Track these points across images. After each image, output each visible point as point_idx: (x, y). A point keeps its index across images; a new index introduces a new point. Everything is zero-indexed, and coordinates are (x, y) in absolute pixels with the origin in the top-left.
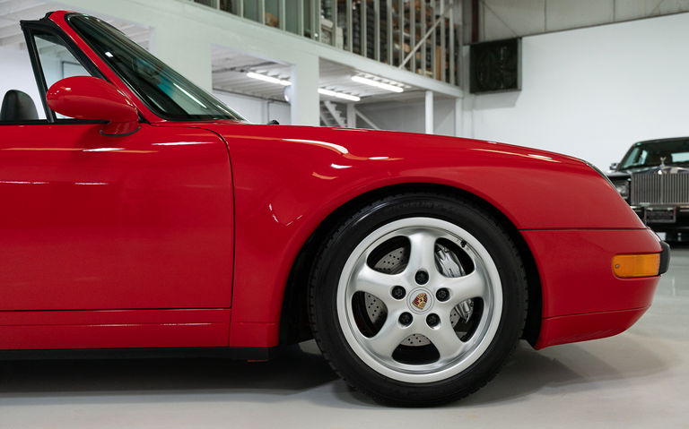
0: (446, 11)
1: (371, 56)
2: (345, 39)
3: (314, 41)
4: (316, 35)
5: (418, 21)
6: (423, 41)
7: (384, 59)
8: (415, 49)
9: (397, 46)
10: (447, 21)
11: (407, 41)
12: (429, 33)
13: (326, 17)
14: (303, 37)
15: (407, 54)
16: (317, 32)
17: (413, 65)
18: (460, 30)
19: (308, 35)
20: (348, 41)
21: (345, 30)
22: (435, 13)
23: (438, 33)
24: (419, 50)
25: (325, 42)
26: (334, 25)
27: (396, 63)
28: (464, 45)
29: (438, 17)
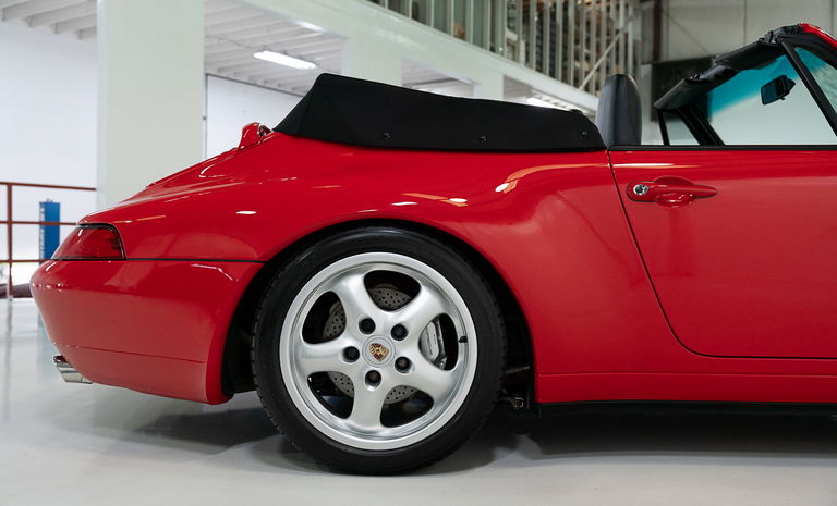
0: (626, 23)
1: (552, 75)
2: (527, 53)
3: (499, 56)
4: (501, 49)
5: (598, 35)
6: (603, 59)
7: (565, 80)
8: (596, 67)
9: (578, 65)
10: (626, 35)
11: (588, 58)
12: (609, 49)
13: (512, 29)
14: (488, 52)
15: (587, 73)
16: (503, 46)
17: (593, 87)
18: (639, 46)
19: (493, 50)
20: (530, 57)
21: (527, 45)
22: (616, 27)
23: (617, 49)
24: (598, 70)
25: (508, 57)
26: (519, 39)
27: (576, 84)
28: (643, 64)
29: (617, 32)
